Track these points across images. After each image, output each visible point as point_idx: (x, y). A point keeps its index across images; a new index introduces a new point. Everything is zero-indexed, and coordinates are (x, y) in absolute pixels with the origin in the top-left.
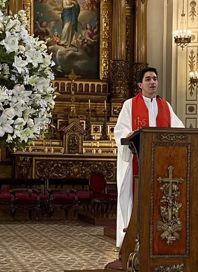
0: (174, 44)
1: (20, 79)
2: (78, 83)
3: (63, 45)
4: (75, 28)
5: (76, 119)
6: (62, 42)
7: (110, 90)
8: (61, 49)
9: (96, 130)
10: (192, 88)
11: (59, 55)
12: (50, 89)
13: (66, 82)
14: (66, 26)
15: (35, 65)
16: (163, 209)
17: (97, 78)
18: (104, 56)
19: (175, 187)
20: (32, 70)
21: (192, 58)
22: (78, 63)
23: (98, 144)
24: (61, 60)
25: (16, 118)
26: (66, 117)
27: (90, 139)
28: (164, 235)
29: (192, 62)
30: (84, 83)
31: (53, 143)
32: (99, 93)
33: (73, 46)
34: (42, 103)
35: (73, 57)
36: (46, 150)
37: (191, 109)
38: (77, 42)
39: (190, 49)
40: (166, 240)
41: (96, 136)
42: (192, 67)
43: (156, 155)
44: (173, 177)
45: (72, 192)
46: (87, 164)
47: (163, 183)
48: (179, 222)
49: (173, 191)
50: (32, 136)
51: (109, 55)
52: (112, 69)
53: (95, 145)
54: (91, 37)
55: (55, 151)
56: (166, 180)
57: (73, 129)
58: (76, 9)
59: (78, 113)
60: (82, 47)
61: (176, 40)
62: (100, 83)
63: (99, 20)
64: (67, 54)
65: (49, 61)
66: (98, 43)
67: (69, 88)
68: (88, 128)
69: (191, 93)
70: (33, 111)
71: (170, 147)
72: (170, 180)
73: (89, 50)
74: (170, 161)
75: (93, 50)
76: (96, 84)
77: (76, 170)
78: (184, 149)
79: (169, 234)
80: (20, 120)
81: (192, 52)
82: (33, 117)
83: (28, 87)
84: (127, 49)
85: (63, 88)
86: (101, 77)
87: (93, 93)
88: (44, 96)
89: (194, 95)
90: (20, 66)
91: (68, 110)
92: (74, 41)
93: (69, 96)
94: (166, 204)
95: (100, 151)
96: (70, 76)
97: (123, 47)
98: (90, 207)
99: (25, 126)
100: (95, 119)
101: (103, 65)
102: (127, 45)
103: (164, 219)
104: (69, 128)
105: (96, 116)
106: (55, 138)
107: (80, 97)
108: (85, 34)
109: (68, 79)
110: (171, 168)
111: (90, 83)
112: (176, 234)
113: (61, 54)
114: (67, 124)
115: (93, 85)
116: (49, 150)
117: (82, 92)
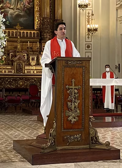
0: (78, 9)
2: (22, 31)
3: (12, 9)
5: (21, 53)
6: (12, 7)
7: (41, 35)
8: (11, 11)
9: (33, 59)
10: (89, 34)
11: (10, 14)
13: (15, 31)
16: (69, 104)
17: (33, 29)
18: (37, 15)
19: (76, 91)
21: (89, 16)
22: (21, 20)
23: (34, 68)
24: (11, 17)
26: (15, 52)
27: (30, 65)
28: (70, 118)
29: (89, 19)
30: (25, 32)
31: (7, 67)
32: (34, 38)
33: (18, 9)
35: (18, 16)
36: (3, 71)
37: (88, 47)
38: (21, 7)
39: (87, 11)
40: (71, 121)
41: (33, 63)
42: (88, 22)
43: (65, 73)
44: (75, 86)
45: (18, 96)
46: (27, 79)
47: (69, 89)
48: (78, 111)
49: (75, 93)
51: (40, 15)
52: (42, 23)
53: (32, 68)
54: (29, 4)
55: (9, 72)
56: (71, 87)
57: (19, 59)
59: (22, 49)
60: (24, 10)
61: (79, 6)
62: (35, 32)
64: (15, 14)
66: (33, 8)
67: (16, 34)
68: (28, 58)
69: (88, 37)
71: (73, 68)
72: (73, 87)
73: (28, 12)
74: (73, 76)
75: (30, 12)
76: (32, 32)
77: (21, 83)
79: (73, 117)
81: (89, 13)
84: (50, 11)
85: (13, 34)
86: (36, 28)
87: (31, 38)
89: (90, 39)
91: (16, 47)
92: (19, 6)
93: (16, 39)
94: (71, 101)
95: (35, 72)
96: (17, 27)
97: (48, 10)
98: (30, 105)
100: (32, 53)
101: (37, 21)
102: (50, 9)
103: (70, 109)
104: (17, 58)
105: (33, 51)
106: (8, 64)
107: (23, 40)
109: (15, 29)
110: (73, 80)
111: (29, 32)
112: (76, 117)
113: (11, 14)
114: (16, 56)
115: (31, 33)
116: (5, 72)
117: (24, 37)
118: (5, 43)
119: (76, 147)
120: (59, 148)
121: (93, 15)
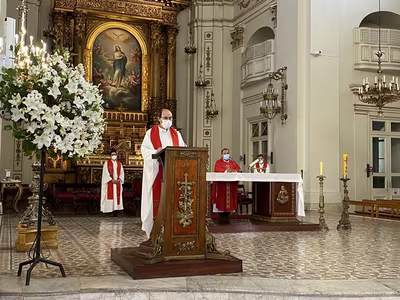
0: (195, 87)
1: (79, 113)
2: (126, 114)
3: (114, 86)
4: (123, 73)
5: (124, 140)
7: (149, 119)
8: (112, 89)
10: (208, 118)
11: (111, 93)
12: (101, 120)
13: (117, 113)
14: (117, 72)
15: (90, 103)
16: (181, 203)
17: (141, 111)
18: (144, 94)
19: (189, 188)
20: (88, 107)
21: (208, 97)
22: (125, 99)
23: (140, 158)
24: (113, 97)
25: (75, 140)
26: (116, 138)
27: (134, 154)
28: (182, 221)
29: (207, 100)
30: (130, 114)
32: (141, 121)
34: (95, 129)
35: (122, 95)
37: (207, 133)
38: (125, 84)
39: (206, 90)
40: (182, 224)
43: (176, 165)
44: (188, 181)
47: (181, 185)
48: (192, 212)
49: (188, 191)
50: (87, 153)
51: (149, 94)
52: (151, 104)
54: (135, 80)
56: (183, 183)
57: (121, 147)
58: (124, 60)
59: (125, 135)
60: (128, 88)
62: (142, 114)
63: (141, 68)
64: (117, 93)
65: (100, 100)
66: (141, 85)
67: (119, 117)
68: (133, 146)
69: (208, 122)
70: (88, 135)
72: (186, 183)
74: (186, 170)
76: (139, 114)
78: (196, 161)
79: (185, 220)
80: (78, 141)
82: (88, 139)
83: (85, 118)
85: (114, 117)
86: (143, 110)
87: (136, 121)
88: (96, 125)
90: (78, 103)
91: (118, 133)
92: (122, 83)
93: (118, 123)
94: (183, 200)
96: (119, 109)
99: (82, 146)
101: (144, 101)
103: (181, 210)
104: (118, 146)
107: (127, 123)
108: (131, 78)
109: (118, 111)
110: (186, 175)
111: (134, 114)
112: (189, 220)
113: (113, 93)
114: (117, 144)
115: (136, 115)
117: (128, 120)
119: (189, 257)
120: (167, 258)
121: (212, 95)
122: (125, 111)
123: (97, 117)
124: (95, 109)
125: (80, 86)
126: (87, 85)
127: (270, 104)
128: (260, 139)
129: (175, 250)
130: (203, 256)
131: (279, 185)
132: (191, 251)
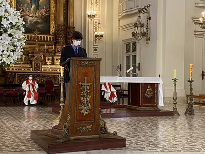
0: (87, 18)
1: (6, 31)
2: (39, 36)
3: (31, 16)
4: (37, 8)
5: (38, 54)
6: (31, 15)
7: (56, 40)
8: (30, 19)
9: (49, 59)
10: (96, 40)
11: (29, 21)
12: (22, 36)
13: (33, 35)
14: (33, 7)
15: (14, 24)
16: (82, 98)
17: (50, 34)
18: (52, 22)
19: (88, 87)
20: (12, 26)
21: (96, 25)
22: (39, 26)
23: (50, 67)
24: (30, 24)
25: (3, 51)
26: (33, 53)
27: (46, 64)
28: (82, 111)
29: (96, 27)
30: (42, 36)
31: (26, 66)
32: (50, 41)
33: (37, 17)
34: (18, 44)
35: (36, 23)
36: (23, 69)
37: (96, 50)
38: (39, 15)
39: (95, 21)
40: (83, 114)
41: (49, 62)
42: (96, 29)
43: (79, 71)
44: (87, 83)
46: (44, 76)
47: (82, 85)
48: (90, 105)
49: (87, 89)
50: (12, 61)
51: (55, 22)
52: (57, 29)
53: (47, 67)
55: (27, 70)
56: (84, 84)
59: (39, 50)
60: (41, 18)
61: (88, 16)
62: (51, 36)
63: (50, 4)
64: (34, 21)
65: (21, 21)
66: (50, 16)
67: (35, 38)
68: (45, 59)
69: (96, 42)
70: (13, 48)
71: (86, 67)
72: (86, 84)
73: (45, 19)
74: (86, 74)
75: (47, 20)
76: (49, 36)
77: (38, 80)
79: (85, 111)
80: (5, 52)
81: (96, 22)
82: (13, 51)
83: (10, 35)
84: (64, 20)
85: (31, 38)
86: (51, 33)
87: (47, 41)
88: (19, 40)
90: (5, 23)
91: (34, 49)
92: (37, 15)
93: (34, 42)
94: (84, 96)
95: (51, 70)
96: (35, 32)
97: (62, 19)
98: (46, 98)
99: (9, 56)
100: (48, 54)
101: (52, 27)
102: (64, 18)
103: (82, 103)
104: (35, 58)
105: (49, 53)
106: (27, 63)
107: (40, 43)
108: (43, 11)
109: (34, 34)
110: (86, 78)
111: (45, 36)
112: (88, 111)
113: (31, 21)
114: (34, 57)
115: (47, 37)
117: (41, 41)
118: (24, 44)
119: (87, 137)
120: (72, 138)
121: (99, 24)
122: (39, 34)
123: (20, 34)
124: (18, 28)
125: (6, 11)
126: (12, 11)
127: (139, 30)
128: (131, 54)
129: (78, 132)
130: (97, 136)
131: (146, 84)
132: (89, 133)
